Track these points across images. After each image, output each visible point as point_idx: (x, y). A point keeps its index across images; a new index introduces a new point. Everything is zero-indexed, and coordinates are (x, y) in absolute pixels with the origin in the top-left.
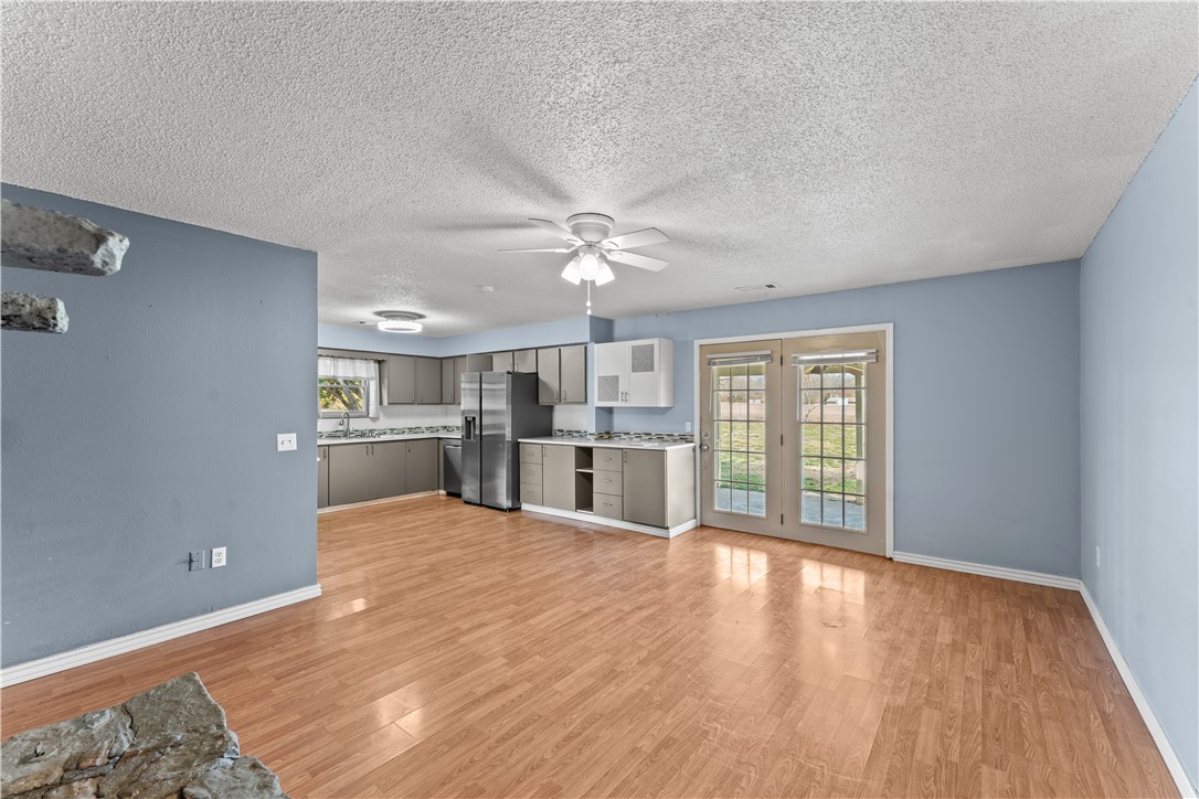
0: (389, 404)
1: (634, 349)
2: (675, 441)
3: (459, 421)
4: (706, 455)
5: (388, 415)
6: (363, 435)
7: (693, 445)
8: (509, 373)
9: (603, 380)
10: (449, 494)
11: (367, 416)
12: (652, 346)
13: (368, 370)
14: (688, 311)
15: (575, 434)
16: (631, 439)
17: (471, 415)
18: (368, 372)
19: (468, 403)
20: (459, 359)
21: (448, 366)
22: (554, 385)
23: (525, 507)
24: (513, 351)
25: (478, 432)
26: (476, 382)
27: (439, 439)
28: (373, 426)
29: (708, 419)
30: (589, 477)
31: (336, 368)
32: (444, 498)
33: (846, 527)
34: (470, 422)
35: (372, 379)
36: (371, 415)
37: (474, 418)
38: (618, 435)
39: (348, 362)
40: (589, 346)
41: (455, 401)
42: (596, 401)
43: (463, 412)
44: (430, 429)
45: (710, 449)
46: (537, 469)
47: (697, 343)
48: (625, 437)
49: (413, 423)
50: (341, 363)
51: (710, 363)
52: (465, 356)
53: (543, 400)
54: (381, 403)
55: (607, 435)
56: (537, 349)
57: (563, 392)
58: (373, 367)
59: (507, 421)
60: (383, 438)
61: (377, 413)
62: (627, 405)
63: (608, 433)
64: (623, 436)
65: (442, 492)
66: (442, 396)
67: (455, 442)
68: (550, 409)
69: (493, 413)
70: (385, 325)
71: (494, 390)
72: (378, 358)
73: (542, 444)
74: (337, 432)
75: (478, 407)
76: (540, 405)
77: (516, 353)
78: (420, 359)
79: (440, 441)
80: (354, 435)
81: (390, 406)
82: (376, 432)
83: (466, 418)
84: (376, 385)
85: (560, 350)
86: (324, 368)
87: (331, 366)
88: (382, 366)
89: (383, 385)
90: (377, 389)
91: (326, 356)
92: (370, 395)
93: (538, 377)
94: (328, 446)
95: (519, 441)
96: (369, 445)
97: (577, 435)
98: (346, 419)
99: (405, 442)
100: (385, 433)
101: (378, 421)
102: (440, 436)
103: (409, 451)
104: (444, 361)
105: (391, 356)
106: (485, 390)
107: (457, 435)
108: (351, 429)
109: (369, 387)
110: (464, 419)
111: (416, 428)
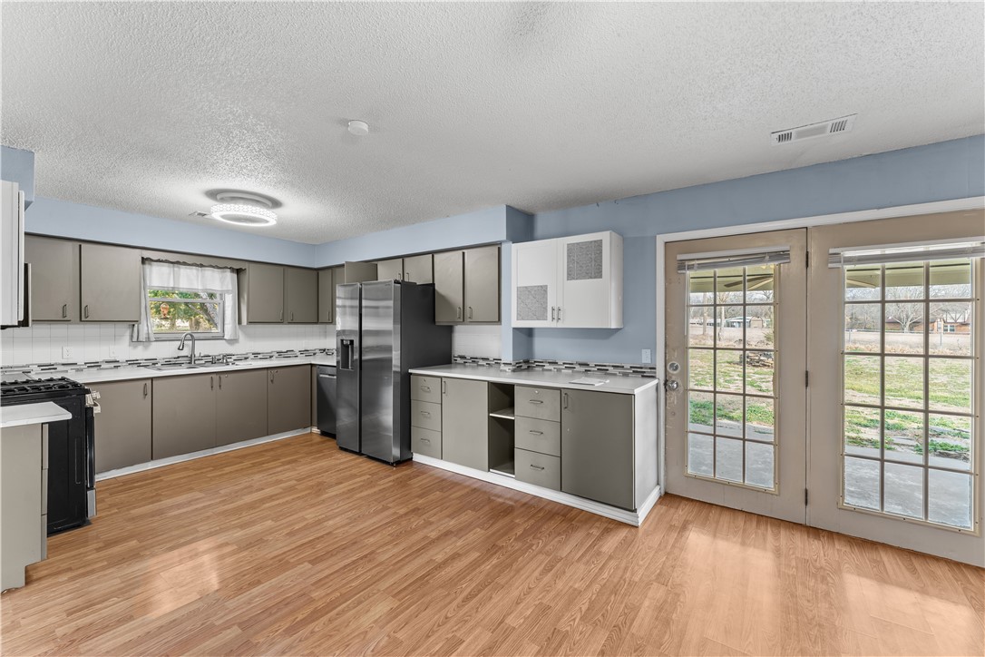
0: (249, 323)
1: (571, 248)
2: (626, 375)
3: (332, 343)
4: (674, 397)
5: (249, 336)
6: (214, 361)
7: (656, 382)
8: (396, 282)
9: (525, 292)
10: (324, 434)
11: (222, 338)
12: (599, 244)
13: (222, 281)
14: (646, 196)
15: (481, 362)
16: (559, 370)
17: (347, 338)
18: (222, 283)
19: (345, 321)
20: (338, 270)
21: (325, 278)
22: (456, 297)
23: (417, 458)
24: (403, 257)
25: (356, 357)
26: (356, 299)
27: (312, 365)
28: (230, 349)
29: (677, 345)
30: (510, 426)
31: (176, 279)
32: (318, 439)
33: (930, 520)
34: (347, 346)
35: (228, 291)
36: (226, 337)
37: (352, 342)
38: (541, 364)
39: (194, 270)
40: (504, 247)
41: (332, 322)
42: (513, 319)
43: (339, 333)
44: (305, 352)
45: (681, 389)
46: (434, 410)
47: (661, 240)
48: (551, 367)
49: (283, 345)
50: (184, 271)
51: (682, 265)
52: (343, 266)
53: (442, 319)
54: (240, 322)
55: (525, 364)
56: (433, 253)
57: (467, 309)
58: (229, 276)
59: (395, 342)
60: (242, 365)
61: (235, 333)
62: (560, 325)
63: (527, 362)
64: (548, 367)
65: (315, 430)
66: (318, 315)
67: (330, 370)
68: (449, 330)
69: (377, 333)
70: (219, 211)
71: (377, 308)
72: (237, 266)
73: (441, 377)
74: (178, 357)
75: (357, 328)
76: (437, 324)
77: (406, 260)
78: (290, 269)
79: (314, 368)
80: (203, 362)
81: (252, 326)
82: (234, 357)
83: (342, 341)
84: (234, 299)
85: (464, 253)
86: (159, 277)
87: (170, 274)
88: (242, 275)
89: (242, 300)
90: (234, 304)
91: (159, 261)
92: (226, 312)
93: (434, 289)
94: (152, 379)
95: (410, 371)
96: (214, 376)
97: (484, 363)
98: (191, 342)
99: (265, 371)
100: (246, 358)
101: (237, 345)
102: (313, 362)
103: (272, 381)
104: (320, 273)
105: (252, 265)
106: (366, 307)
107: (332, 361)
108: (197, 355)
109: (224, 303)
110: (340, 342)
111: (288, 351)
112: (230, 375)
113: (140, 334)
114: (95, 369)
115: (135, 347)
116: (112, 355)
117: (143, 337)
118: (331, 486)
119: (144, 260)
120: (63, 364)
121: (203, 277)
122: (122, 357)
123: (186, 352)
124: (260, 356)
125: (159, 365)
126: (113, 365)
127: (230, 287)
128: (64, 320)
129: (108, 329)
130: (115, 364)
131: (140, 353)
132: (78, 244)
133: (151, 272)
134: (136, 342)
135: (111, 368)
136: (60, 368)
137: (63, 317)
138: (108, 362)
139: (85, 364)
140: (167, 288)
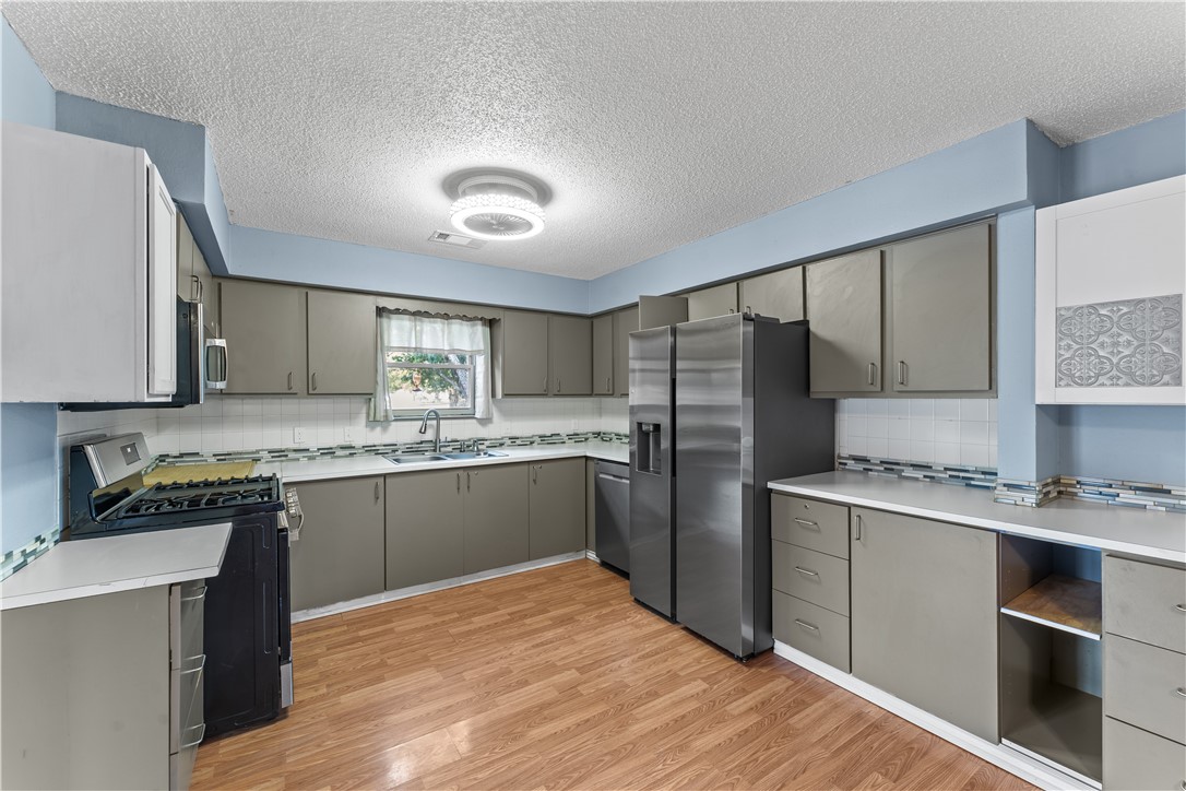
0: (505, 395)
3: (623, 425)
5: (508, 414)
9: (1084, 319)
10: (605, 564)
11: (471, 416)
13: (472, 337)
15: (909, 472)
17: (649, 419)
18: (472, 341)
19: (645, 393)
20: (622, 314)
21: (603, 329)
23: (782, 649)
24: (737, 280)
25: (665, 444)
27: (587, 458)
28: (482, 432)
31: (418, 336)
32: (597, 571)
34: (647, 434)
35: (479, 352)
36: (477, 416)
39: (438, 325)
40: (1011, 221)
41: (617, 390)
43: (633, 410)
44: (575, 437)
46: (828, 568)
52: (635, 305)
53: (820, 386)
54: (493, 395)
56: (805, 262)
57: (895, 366)
58: (480, 331)
59: (743, 423)
60: (496, 457)
61: (488, 409)
63: (1057, 482)
65: (592, 555)
66: (593, 382)
67: (615, 469)
68: (830, 406)
72: (489, 315)
73: (849, 506)
74: (422, 443)
75: (666, 401)
76: (812, 396)
77: (746, 284)
78: (556, 318)
79: (590, 463)
80: (449, 449)
81: (509, 399)
82: (487, 443)
83: (640, 425)
84: (486, 363)
85: (882, 252)
86: (399, 334)
87: (411, 330)
88: (495, 328)
89: (495, 362)
90: (487, 370)
91: (397, 311)
92: (477, 381)
93: (808, 331)
94: (385, 476)
95: (771, 485)
96: (460, 472)
97: (919, 474)
98: (434, 422)
99: (526, 467)
100: (502, 445)
101: (490, 425)
102: (588, 454)
103: (534, 481)
104: (595, 321)
105: (508, 313)
106: (683, 371)
107: (621, 454)
108: (443, 439)
109: (475, 367)
110: (636, 426)
111: (552, 435)
112: (481, 472)
113: (378, 411)
114: (328, 456)
115: (373, 428)
116: (347, 439)
117: (380, 415)
118: (640, 701)
119: (380, 311)
120: (295, 450)
121: (449, 333)
122: (358, 442)
123: (430, 435)
124: (518, 442)
125: (399, 452)
126: (348, 452)
127: (482, 347)
128: (289, 394)
129: (343, 405)
130: (350, 451)
131: (377, 437)
132: (304, 290)
133: (389, 326)
134: (373, 422)
135: (346, 456)
136: (291, 455)
137: (290, 389)
138: (343, 448)
139: (319, 449)
140: (408, 349)
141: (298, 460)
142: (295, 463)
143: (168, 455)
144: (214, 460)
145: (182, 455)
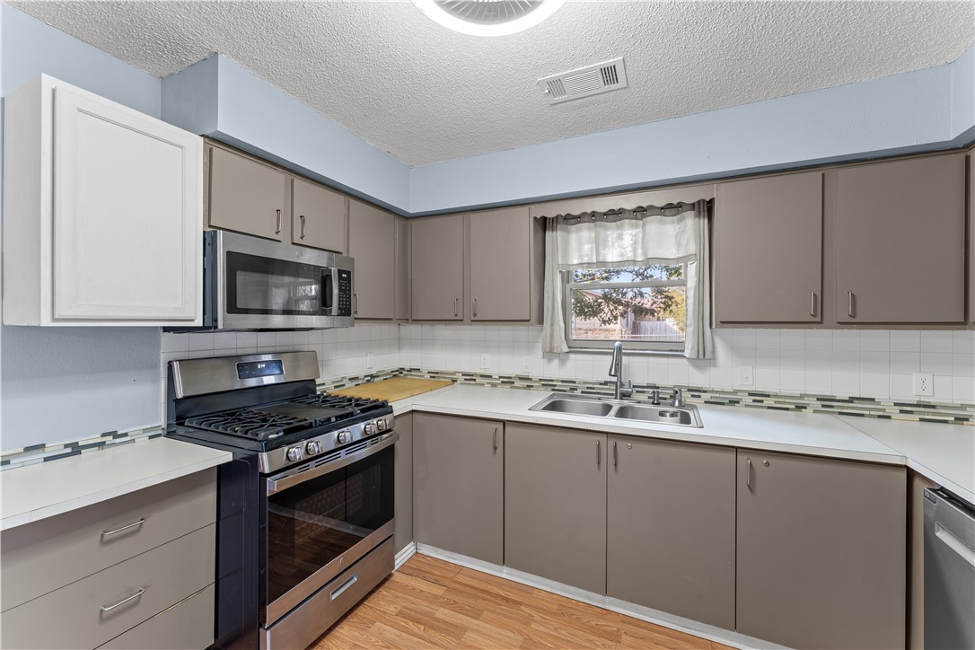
0: (722, 324)
11: (681, 353)
13: (680, 236)
18: (680, 243)
28: (697, 378)
35: (685, 259)
36: (687, 351)
54: (711, 324)
74: (606, 383)
84: (699, 273)
89: (713, 272)
101: (713, 369)
111: (851, 400)
112: (638, 446)
114: (508, 386)
115: (550, 360)
116: (527, 369)
119: (544, 224)
120: (481, 376)
121: (645, 236)
122: (536, 374)
124: (768, 402)
126: (525, 383)
127: (694, 249)
130: (527, 382)
131: (555, 371)
133: (566, 243)
134: (550, 353)
135: (524, 388)
136: (479, 380)
137: (456, 315)
138: (521, 378)
139: (500, 377)
140: (589, 264)
141: (483, 385)
142: (481, 387)
143: (403, 369)
144: (428, 376)
145: (411, 370)
